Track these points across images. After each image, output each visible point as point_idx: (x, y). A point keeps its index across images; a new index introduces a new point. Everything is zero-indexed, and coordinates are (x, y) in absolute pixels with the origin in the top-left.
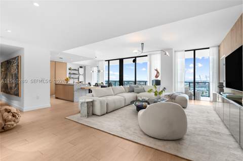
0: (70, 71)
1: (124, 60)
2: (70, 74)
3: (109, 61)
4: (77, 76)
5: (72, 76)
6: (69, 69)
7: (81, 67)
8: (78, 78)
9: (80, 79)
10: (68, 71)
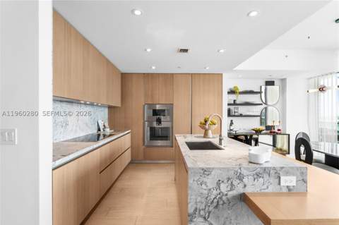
2: (234, 104)
7: (270, 83)
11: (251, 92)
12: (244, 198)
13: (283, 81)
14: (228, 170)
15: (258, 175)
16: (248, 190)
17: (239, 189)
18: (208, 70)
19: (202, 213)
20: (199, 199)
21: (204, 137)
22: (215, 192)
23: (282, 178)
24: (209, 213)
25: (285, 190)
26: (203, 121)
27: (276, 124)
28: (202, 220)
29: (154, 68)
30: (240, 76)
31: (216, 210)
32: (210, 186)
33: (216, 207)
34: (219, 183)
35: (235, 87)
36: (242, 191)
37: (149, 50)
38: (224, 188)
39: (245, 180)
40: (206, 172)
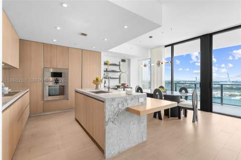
0: (106, 67)
1: (214, 37)
2: (106, 71)
3: (172, 45)
4: (117, 75)
5: (110, 75)
6: (106, 64)
7: (123, 61)
8: (120, 78)
9: (121, 80)
10: (103, 67)
11: (115, 65)
12: (128, 110)
13: (129, 60)
14: (122, 98)
15: (132, 99)
16: (129, 106)
17: (126, 106)
18: (94, 48)
19: (112, 120)
20: (110, 113)
21: (96, 89)
22: (117, 109)
23: (140, 99)
24: (115, 119)
25: (140, 104)
26: (95, 80)
27: (126, 82)
28: (111, 123)
29: (55, 40)
30: (110, 55)
31: (118, 117)
32: (115, 106)
33: (117, 116)
34: (118, 105)
35: (107, 61)
36: (127, 107)
37: (58, 28)
38: (120, 106)
39: (128, 102)
40: (113, 99)
